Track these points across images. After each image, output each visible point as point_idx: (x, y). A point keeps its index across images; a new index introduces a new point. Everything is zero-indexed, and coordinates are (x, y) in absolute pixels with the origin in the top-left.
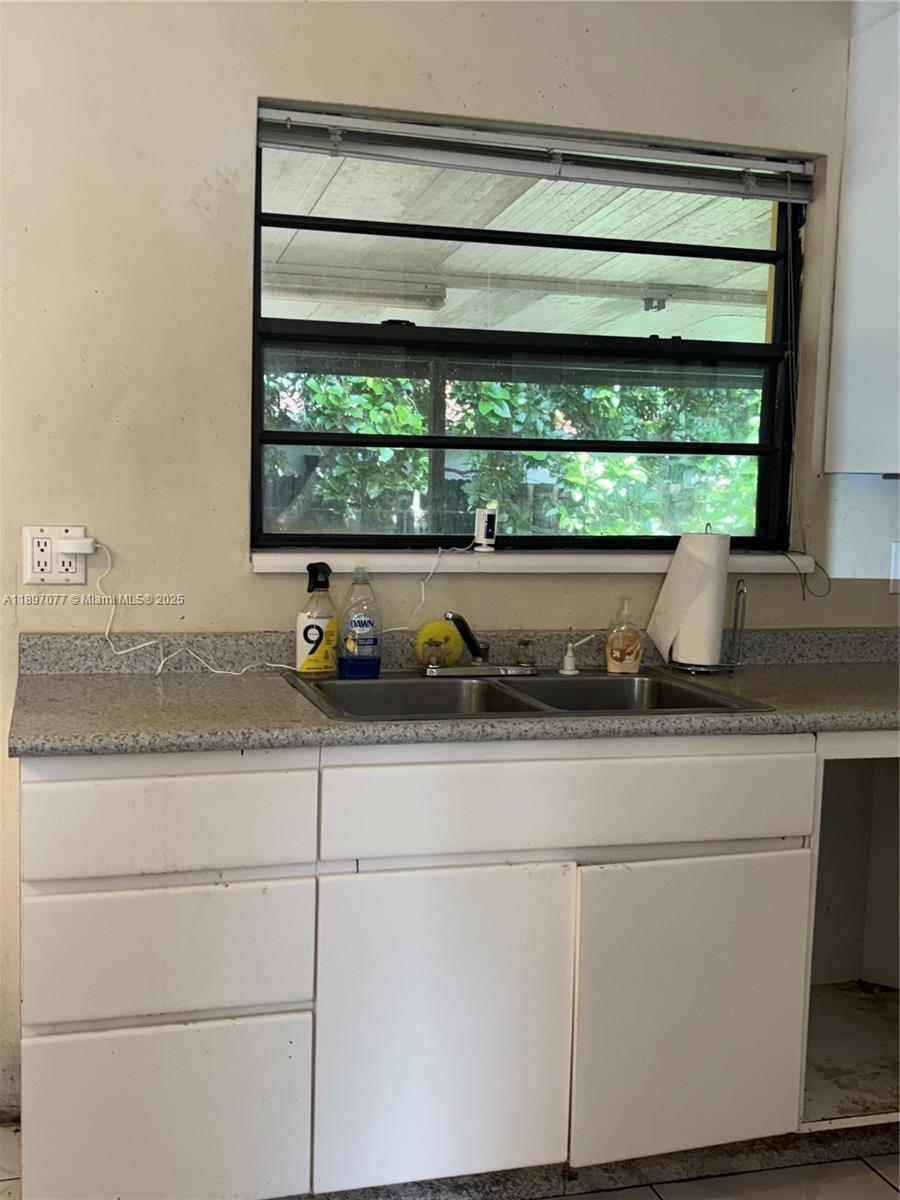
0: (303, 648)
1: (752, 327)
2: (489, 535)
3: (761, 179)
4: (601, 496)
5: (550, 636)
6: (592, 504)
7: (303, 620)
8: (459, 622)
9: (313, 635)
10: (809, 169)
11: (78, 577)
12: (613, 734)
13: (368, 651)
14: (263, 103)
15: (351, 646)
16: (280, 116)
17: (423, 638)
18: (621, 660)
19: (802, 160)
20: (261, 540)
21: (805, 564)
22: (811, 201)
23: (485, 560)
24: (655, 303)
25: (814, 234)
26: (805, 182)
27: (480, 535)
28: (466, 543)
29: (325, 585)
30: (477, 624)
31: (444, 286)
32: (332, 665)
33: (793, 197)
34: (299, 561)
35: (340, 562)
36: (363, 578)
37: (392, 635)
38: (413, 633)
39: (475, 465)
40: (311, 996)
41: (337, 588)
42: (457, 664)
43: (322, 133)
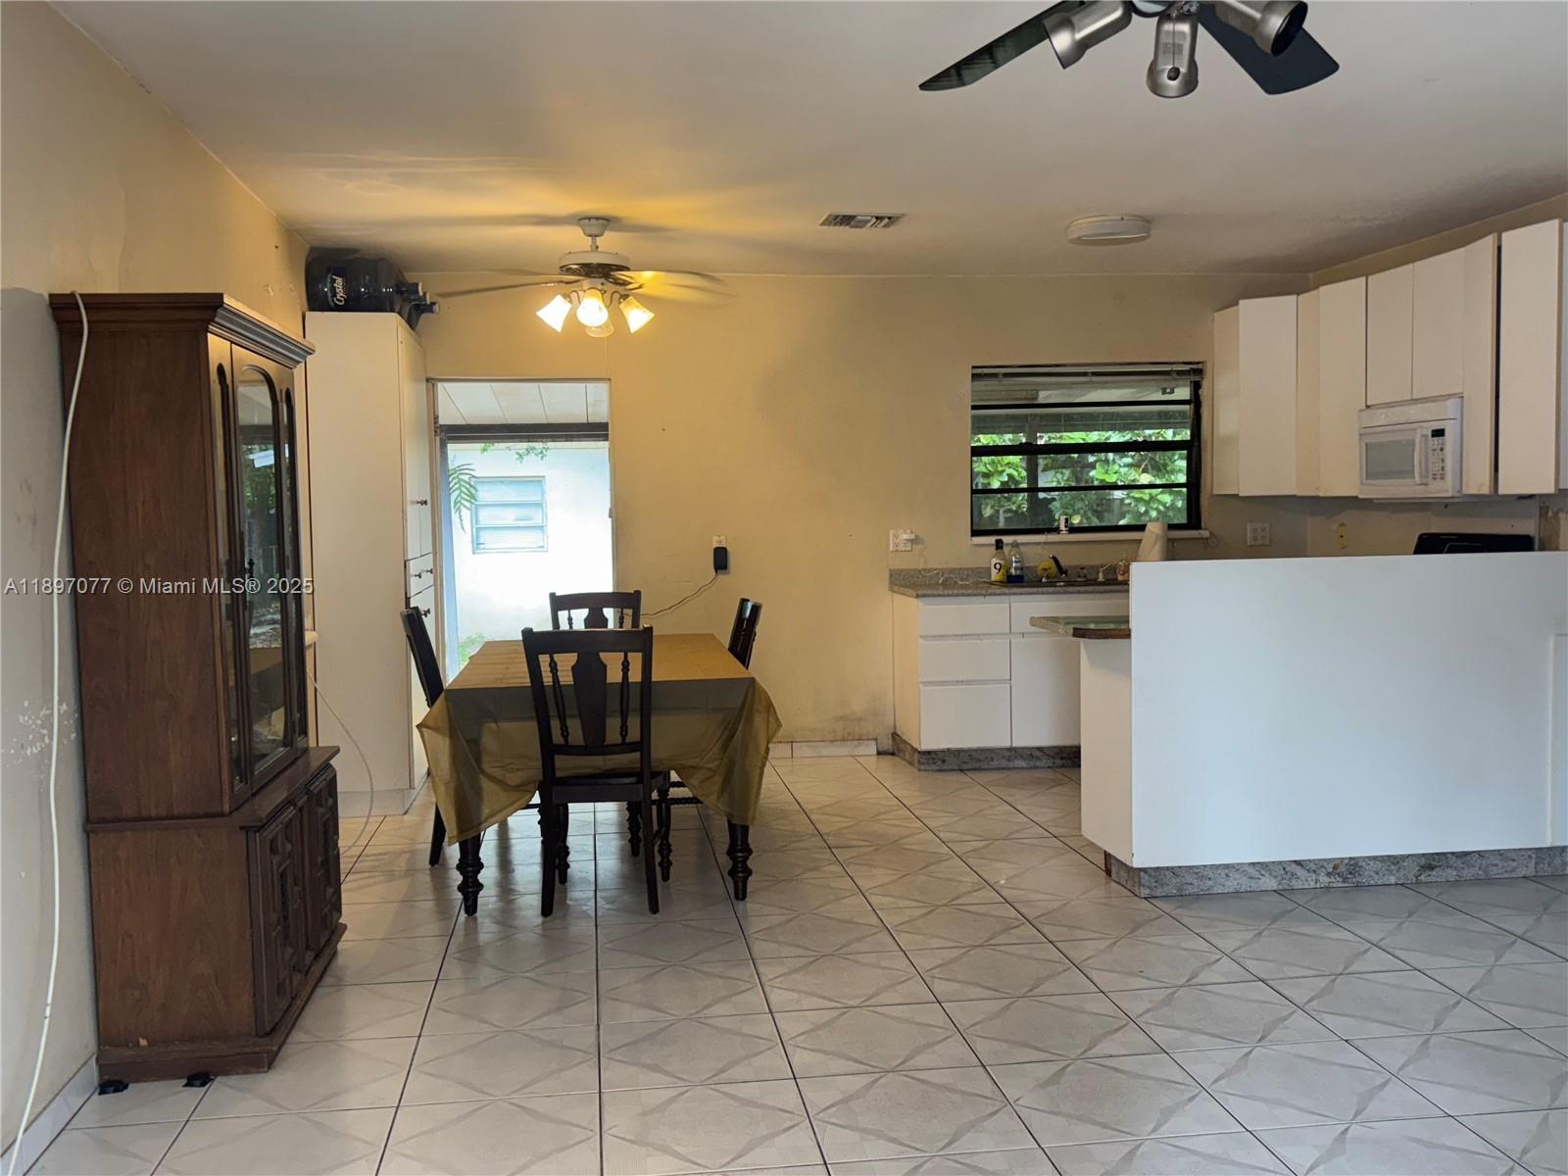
0: (994, 572)
1: (1185, 435)
2: (1066, 527)
3: (1179, 373)
4: (1161, 508)
5: (1093, 567)
6: (1154, 514)
7: (994, 561)
8: (1055, 559)
9: (998, 566)
10: (1200, 366)
11: (909, 548)
12: (1111, 591)
13: (1019, 572)
14: (974, 367)
15: (1013, 571)
16: (979, 371)
17: (1041, 567)
18: (1123, 575)
19: (1198, 363)
20: (975, 533)
21: (1205, 533)
22: (1202, 379)
23: (1064, 536)
24: (1168, 391)
25: (1204, 392)
26: (1200, 372)
27: (1062, 527)
28: (1057, 530)
29: (1002, 548)
30: (1064, 563)
31: (1038, 391)
32: (1005, 578)
33: (1197, 379)
34: (992, 540)
35: (1007, 539)
36: (1015, 545)
37: (1027, 567)
38: (1036, 564)
39: (1059, 482)
40: (1008, 677)
41: (1006, 549)
42: (1054, 578)
43: (995, 375)
